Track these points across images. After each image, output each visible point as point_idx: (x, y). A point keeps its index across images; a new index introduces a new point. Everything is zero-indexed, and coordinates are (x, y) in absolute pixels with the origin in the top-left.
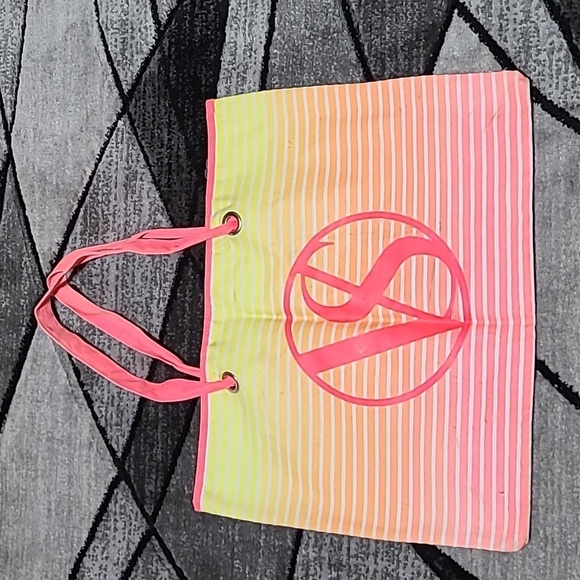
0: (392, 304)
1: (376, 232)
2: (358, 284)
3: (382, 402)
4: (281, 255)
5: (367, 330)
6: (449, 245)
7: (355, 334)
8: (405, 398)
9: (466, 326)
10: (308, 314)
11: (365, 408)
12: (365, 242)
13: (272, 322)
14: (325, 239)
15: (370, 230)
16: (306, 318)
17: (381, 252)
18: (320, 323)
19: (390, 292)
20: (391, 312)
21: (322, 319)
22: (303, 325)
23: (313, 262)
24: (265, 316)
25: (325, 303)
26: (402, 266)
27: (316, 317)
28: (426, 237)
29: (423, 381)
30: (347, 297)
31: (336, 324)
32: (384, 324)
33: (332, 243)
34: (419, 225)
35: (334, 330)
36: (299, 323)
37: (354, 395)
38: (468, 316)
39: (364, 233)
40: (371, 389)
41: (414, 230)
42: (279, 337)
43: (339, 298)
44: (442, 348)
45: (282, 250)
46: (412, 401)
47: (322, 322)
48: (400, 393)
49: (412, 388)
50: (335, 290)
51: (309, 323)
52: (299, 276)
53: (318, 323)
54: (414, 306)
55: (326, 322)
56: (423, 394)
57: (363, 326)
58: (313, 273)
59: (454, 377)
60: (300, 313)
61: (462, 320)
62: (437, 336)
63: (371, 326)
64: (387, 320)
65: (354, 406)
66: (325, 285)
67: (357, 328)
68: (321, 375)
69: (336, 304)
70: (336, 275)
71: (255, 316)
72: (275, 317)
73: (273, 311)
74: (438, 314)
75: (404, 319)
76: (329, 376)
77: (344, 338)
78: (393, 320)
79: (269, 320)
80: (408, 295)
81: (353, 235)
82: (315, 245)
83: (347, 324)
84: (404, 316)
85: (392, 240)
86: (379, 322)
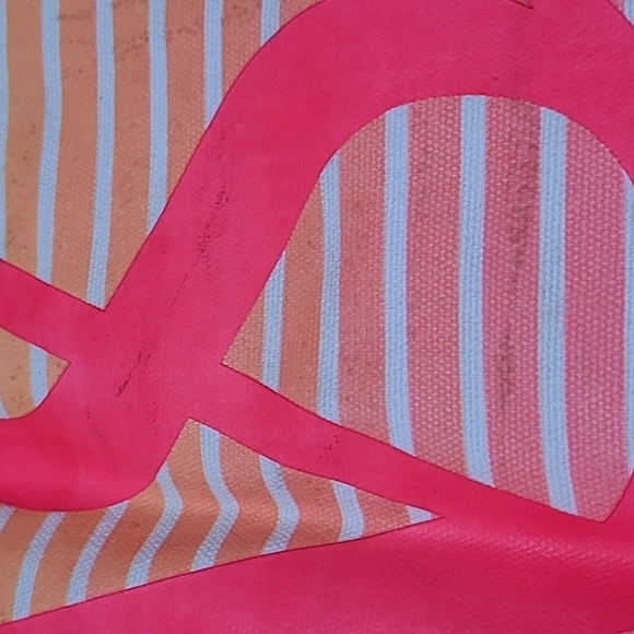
7: (77, 590)
12: (132, 47)
17: (212, 100)
19: (263, 350)
20: (269, 470)
75: (352, 513)
78: (289, 516)
81: (78, 20)
84: (345, 493)
85: (270, 22)
86: (214, 518)
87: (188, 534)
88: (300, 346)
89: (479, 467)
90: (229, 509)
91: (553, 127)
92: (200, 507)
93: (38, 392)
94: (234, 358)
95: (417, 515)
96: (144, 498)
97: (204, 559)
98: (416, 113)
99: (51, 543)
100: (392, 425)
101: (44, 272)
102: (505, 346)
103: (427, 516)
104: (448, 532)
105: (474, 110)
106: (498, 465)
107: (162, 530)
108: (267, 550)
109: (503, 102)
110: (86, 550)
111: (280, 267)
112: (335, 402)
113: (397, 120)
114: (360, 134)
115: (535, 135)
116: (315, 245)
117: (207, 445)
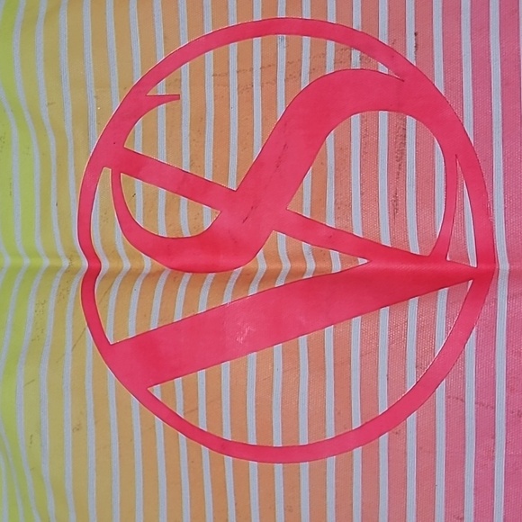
0: (308, 229)
1: (269, 67)
2: (233, 184)
3: (290, 454)
4: (68, 128)
5: (253, 290)
6: (439, 83)
7: (227, 299)
8: (342, 444)
9: (483, 278)
10: (130, 257)
11: (253, 465)
12: (246, 88)
13: (59, 274)
14: (161, 89)
15: (257, 64)
16: (127, 265)
17: (281, 110)
18: (154, 276)
19: (304, 203)
20: (306, 247)
21: (158, 265)
22: (119, 280)
23: (137, 142)
24: (46, 262)
25: (163, 232)
26: (330, 140)
27: (148, 263)
28: (383, 69)
29: (383, 407)
30: (207, 217)
31: (187, 277)
32: (290, 274)
33: (177, 97)
34: (366, 43)
35: (182, 290)
36: (113, 274)
37: (227, 435)
38: (487, 252)
39: (245, 70)
40: (264, 425)
41: (356, 54)
42: (70, 306)
43: (192, 218)
44: (426, 329)
45: (69, 116)
46: (357, 452)
47: (160, 273)
48: (330, 433)
49: (356, 423)
50: (184, 200)
51: (133, 275)
52: (107, 173)
53: (149, 275)
54: (358, 232)
55: (168, 271)
56: (384, 439)
57: (246, 279)
58: (136, 165)
59: (456, 400)
60: (113, 254)
61: (473, 264)
62: (413, 304)
63: (262, 280)
64: (298, 265)
65: (229, 460)
66: (162, 192)
67: (230, 285)
68: (157, 391)
69: (186, 233)
70: (186, 167)
71: (27, 262)
72: (65, 263)
73: (61, 252)
74: (415, 248)
75: (336, 263)
76: (174, 393)
77: (202, 308)
78: (311, 266)
79: (52, 271)
80: (343, 206)
81: (221, 76)
82: (138, 103)
83: (211, 276)
84: (335, 255)
85: (305, 82)
86: (281, 270)
87: (271, 276)
88: (319, 200)
89: (386, 241)
90: (286, 266)
91: (411, 122)
92: (274, 266)
93: (207, 224)
94: (292, 207)
95: (362, 261)
96: (250, 265)
97: (280, 283)
98: (362, 117)
99: (212, 284)
100: (354, 227)
101: (208, 176)
102: (395, 196)
103: (366, 261)
104: (375, 265)
105: (383, 116)
106: (393, 239)
107: (259, 275)
108: (305, 277)
109: (394, 114)
110: (229, 284)
111: (309, 172)
112: (333, 220)
113: (356, 120)
114: (342, 124)
115: (405, 125)
116: (324, 164)
117: (281, 241)
